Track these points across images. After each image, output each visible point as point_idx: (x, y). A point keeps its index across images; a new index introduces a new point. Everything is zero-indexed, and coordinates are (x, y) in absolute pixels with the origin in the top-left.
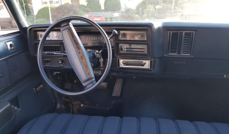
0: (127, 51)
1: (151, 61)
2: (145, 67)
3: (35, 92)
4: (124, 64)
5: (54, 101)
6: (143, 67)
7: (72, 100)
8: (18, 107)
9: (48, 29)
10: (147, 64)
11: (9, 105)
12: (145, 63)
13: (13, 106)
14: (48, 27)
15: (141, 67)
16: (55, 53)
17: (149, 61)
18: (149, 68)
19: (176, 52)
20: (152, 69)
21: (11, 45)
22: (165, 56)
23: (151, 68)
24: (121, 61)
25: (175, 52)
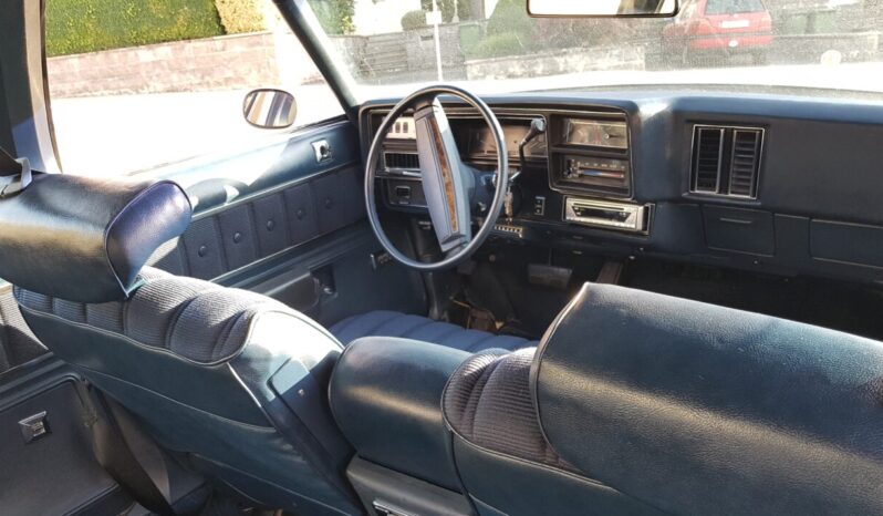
0: (581, 176)
1: (646, 210)
2: (628, 226)
3: (375, 266)
4: (576, 211)
5: (424, 297)
6: (622, 224)
7: (472, 307)
8: (333, 289)
9: (392, 112)
10: (634, 217)
11: (307, 275)
12: (628, 214)
13: (316, 281)
14: (392, 107)
15: (617, 224)
16: (405, 173)
17: (641, 208)
18: (640, 227)
19: (714, 186)
20: (647, 233)
21: (323, 149)
22: (685, 194)
23: (645, 228)
24: (571, 202)
25: (711, 186)
